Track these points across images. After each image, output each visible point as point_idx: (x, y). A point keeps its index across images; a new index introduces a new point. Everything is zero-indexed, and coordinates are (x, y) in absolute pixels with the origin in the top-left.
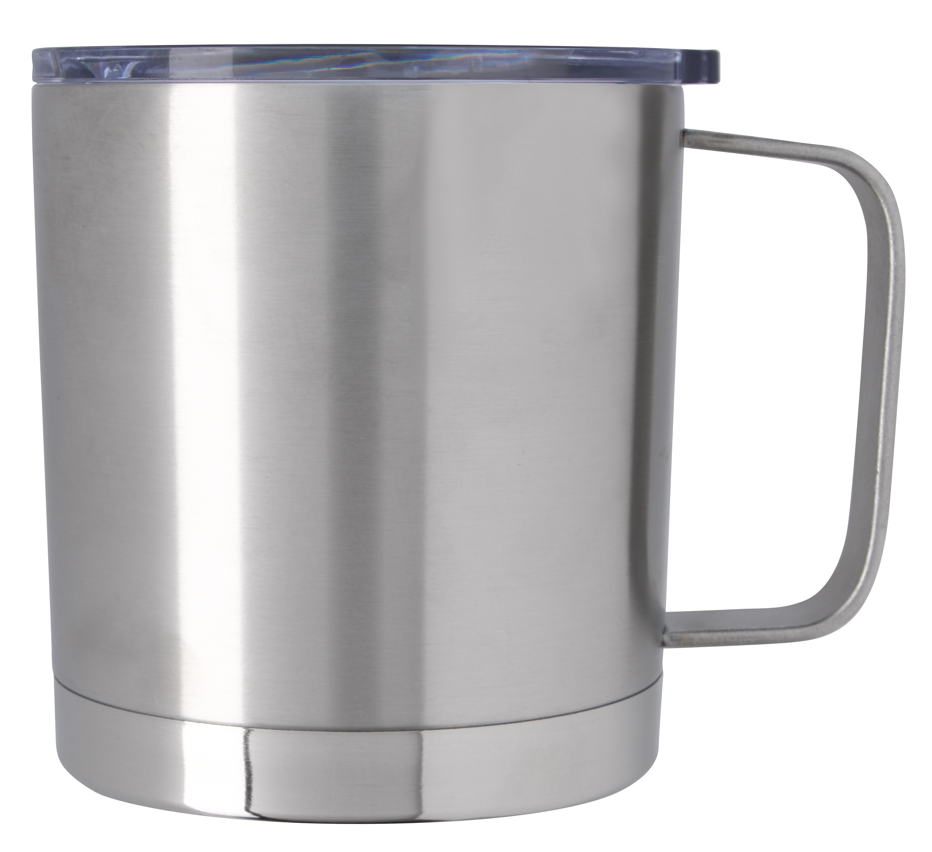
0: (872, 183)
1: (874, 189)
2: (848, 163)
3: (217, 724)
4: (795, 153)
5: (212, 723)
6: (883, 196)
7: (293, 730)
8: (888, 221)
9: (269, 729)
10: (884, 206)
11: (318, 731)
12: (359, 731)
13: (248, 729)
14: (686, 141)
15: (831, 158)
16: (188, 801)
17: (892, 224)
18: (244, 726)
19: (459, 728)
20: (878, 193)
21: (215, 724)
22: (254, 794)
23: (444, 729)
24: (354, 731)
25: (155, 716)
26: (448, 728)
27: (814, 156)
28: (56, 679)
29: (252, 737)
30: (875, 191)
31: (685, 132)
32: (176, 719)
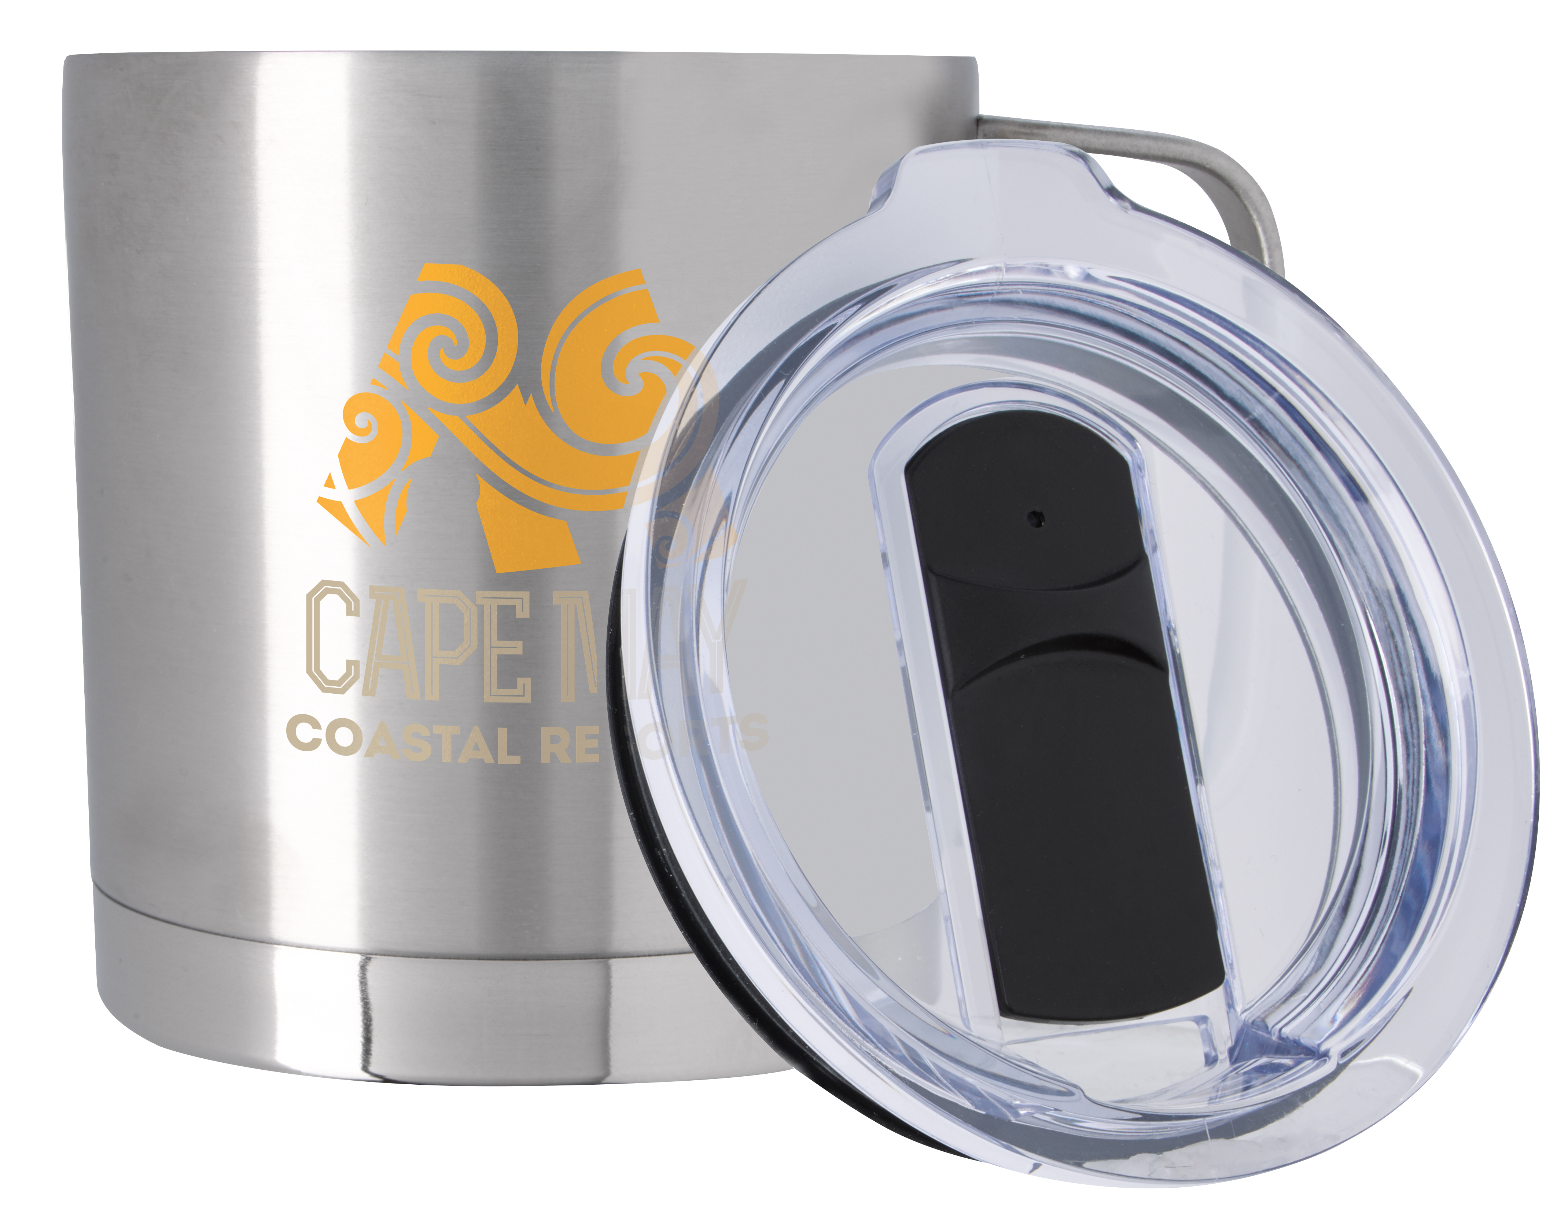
0: (1241, 192)
1: (1243, 200)
2: (1207, 164)
3: (326, 950)
4: (1133, 150)
5: (318, 949)
6: (1256, 210)
7: (432, 958)
8: (1264, 245)
9: (399, 956)
10: (1257, 224)
11: (467, 959)
12: (525, 959)
13: (367, 958)
14: (980, 133)
15: (1183, 157)
16: (281, 1058)
17: (1269, 249)
18: (364, 952)
19: (665, 955)
20: (1248, 206)
21: (323, 950)
22: (375, 1047)
23: (645, 956)
24: (519, 960)
25: (238, 938)
26: (650, 956)
27: (1160, 153)
28: (96, 886)
29: (371, 968)
30: (1246, 202)
31: (980, 121)
32: (268, 943)
